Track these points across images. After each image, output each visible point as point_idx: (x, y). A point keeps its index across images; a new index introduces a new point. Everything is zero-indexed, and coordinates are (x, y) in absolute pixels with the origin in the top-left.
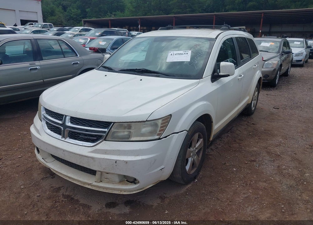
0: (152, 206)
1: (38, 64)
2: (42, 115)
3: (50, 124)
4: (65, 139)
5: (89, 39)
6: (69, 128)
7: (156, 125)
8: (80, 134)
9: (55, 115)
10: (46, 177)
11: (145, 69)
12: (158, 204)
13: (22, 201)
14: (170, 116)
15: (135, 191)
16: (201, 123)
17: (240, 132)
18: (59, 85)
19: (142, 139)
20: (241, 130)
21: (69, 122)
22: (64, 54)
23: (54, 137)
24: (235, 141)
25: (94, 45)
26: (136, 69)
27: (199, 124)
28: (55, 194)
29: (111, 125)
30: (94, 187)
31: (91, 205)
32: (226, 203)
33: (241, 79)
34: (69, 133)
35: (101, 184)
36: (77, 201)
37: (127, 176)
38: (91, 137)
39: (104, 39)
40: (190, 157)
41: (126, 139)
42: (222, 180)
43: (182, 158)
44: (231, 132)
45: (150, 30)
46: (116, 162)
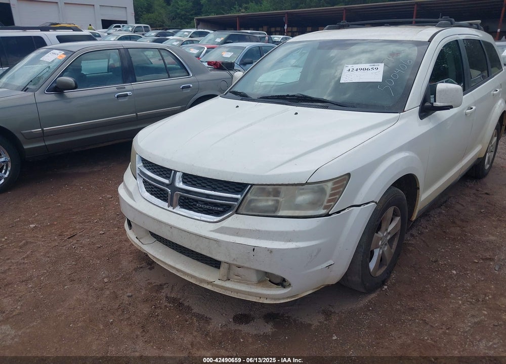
0: (310, 325)
1: (129, 88)
2: (137, 168)
3: (150, 184)
4: (173, 209)
5: (206, 49)
6: (181, 190)
7: (322, 191)
8: (197, 201)
9: (159, 170)
10: (141, 268)
11: (304, 96)
12: (320, 322)
13: (105, 302)
14: (347, 177)
15: (283, 299)
16: (399, 190)
17: (463, 208)
18: (164, 122)
19: (297, 213)
20: (465, 205)
21: (180, 182)
22: (169, 72)
23: (156, 205)
24: (454, 222)
25: (214, 57)
26: (288, 96)
27: (396, 190)
28: (154, 294)
29: (248, 189)
30: (217, 287)
31: (210, 317)
32: (441, 331)
33: (471, 113)
34: (180, 199)
35: (228, 284)
36: (189, 308)
37: (271, 274)
38: (214, 206)
39: (229, 47)
40: (376, 248)
41: (271, 213)
42: (432, 290)
43: (364, 250)
44: (446, 207)
45: (303, 32)
46: (254, 249)
